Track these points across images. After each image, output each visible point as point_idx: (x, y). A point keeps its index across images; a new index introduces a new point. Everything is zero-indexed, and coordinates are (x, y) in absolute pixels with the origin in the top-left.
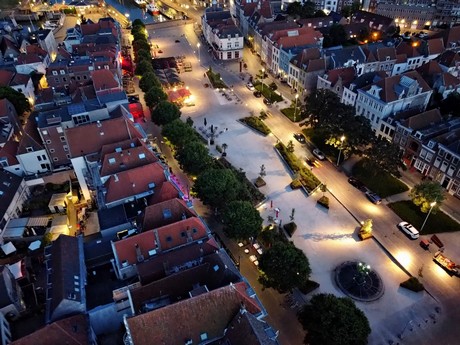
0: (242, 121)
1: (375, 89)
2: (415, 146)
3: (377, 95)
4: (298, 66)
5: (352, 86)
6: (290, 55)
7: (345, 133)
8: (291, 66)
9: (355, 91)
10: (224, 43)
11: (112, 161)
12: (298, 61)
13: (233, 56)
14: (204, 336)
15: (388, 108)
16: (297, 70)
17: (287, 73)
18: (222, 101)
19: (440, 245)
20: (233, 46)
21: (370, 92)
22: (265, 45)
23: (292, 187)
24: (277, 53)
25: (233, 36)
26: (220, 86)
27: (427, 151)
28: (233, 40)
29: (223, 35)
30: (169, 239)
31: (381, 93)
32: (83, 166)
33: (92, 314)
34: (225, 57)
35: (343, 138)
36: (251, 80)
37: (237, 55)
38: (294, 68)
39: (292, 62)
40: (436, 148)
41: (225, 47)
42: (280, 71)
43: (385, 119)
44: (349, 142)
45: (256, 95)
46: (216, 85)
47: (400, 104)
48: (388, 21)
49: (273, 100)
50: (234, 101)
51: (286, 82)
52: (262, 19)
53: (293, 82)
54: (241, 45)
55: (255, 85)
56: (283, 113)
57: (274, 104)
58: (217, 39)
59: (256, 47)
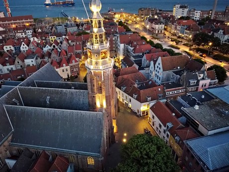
0: (169, 46)
1: (221, 31)
3: (222, 33)
4: (189, 30)
5: (212, 32)
6: (185, 27)
7: (211, 42)
8: (185, 31)
11: (135, 43)
12: (189, 28)
13: (160, 32)
14: (179, 68)
15: (226, 37)
16: (188, 32)
17: (183, 34)
20: (160, 28)
21: (219, 33)
22: (173, 26)
24: (179, 27)
25: (161, 24)
26: (157, 39)
28: (160, 26)
29: (156, 24)
32: (123, 47)
33: (140, 71)
34: (157, 32)
35: (210, 44)
36: (169, 37)
37: (161, 31)
38: (187, 31)
39: (186, 29)
41: (157, 28)
42: (180, 34)
43: (225, 41)
44: (212, 45)
45: (172, 41)
49: (179, 41)
50: (164, 42)
51: (183, 38)
52: (171, 19)
53: (186, 37)
54: (163, 28)
55: (171, 38)
56: (184, 45)
57: (180, 43)
58: (154, 26)
59: (169, 29)
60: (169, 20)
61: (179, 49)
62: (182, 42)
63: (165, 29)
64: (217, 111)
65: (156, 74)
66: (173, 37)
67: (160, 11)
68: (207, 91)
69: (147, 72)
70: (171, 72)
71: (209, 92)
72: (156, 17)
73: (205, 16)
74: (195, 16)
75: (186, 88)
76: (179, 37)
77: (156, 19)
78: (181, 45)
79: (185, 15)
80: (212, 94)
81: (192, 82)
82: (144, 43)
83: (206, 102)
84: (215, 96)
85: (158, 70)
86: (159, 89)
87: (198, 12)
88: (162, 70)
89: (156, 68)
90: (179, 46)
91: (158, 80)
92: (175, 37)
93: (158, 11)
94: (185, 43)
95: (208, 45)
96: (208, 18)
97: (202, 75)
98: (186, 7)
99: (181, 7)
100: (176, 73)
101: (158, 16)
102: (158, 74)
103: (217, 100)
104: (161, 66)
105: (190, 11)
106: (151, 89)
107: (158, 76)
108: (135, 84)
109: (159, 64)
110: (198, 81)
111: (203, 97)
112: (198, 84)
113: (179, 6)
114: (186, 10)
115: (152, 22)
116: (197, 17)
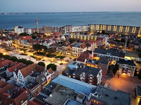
0: (20, 55)
1: (46, 42)
2: (55, 49)
5: (41, 43)
6: (26, 41)
7: (43, 48)
8: (27, 43)
9: (42, 43)
10: (7, 42)
12: (28, 41)
13: (10, 45)
15: (49, 44)
16: (29, 43)
17: (26, 45)
18: (13, 53)
19: (63, 59)
20: (10, 43)
22: (18, 41)
23: (37, 60)
24: (22, 41)
26: (11, 51)
27: (57, 49)
28: (10, 41)
29: (6, 40)
30: (18, 67)
31: (47, 42)
33: (7, 82)
34: (8, 46)
35: (43, 50)
36: (18, 48)
37: (11, 45)
39: (27, 42)
40: (58, 48)
41: (8, 43)
42: (24, 45)
43: (49, 46)
44: (44, 50)
45: (21, 50)
46: (9, 51)
47: (51, 44)
48: (44, 34)
49: (25, 50)
50: (16, 52)
51: (27, 47)
52: (16, 36)
53: (29, 46)
54: (12, 42)
55: (20, 49)
56: (29, 51)
57: (26, 51)
58: (5, 42)
59: (16, 42)
60: (14, 37)
61: (27, 55)
62: (27, 50)
63: (13, 43)
64: (60, 92)
65: (20, 80)
66: (21, 48)
67: (6, 30)
68: (52, 82)
69: (13, 80)
70: (29, 76)
71: (53, 82)
72: (4, 35)
73: (34, 31)
74: (29, 32)
75: (41, 84)
76: (25, 47)
77: (5, 37)
78: (27, 52)
79: (23, 32)
80: (55, 83)
81: (43, 79)
82: (3, 59)
83: (54, 90)
84: (56, 83)
85: (20, 77)
86: (26, 92)
87: (30, 29)
88: (23, 77)
89: (19, 77)
90: (26, 53)
91: (22, 83)
92: (22, 48)
93: (4, 31)
94: (29, 50)
95: (42, 50)
96: (36, 33)
97: (46, 73)
98: (22, 28)
99: (19, 28)
100: (32, 76)
101: (5, 34)
102: (21, 80)
103: (58, 86)
104: (21, 75)
105: (25, 29)
106: (21, 94)
107: (21, 81)
108: (8, 96)
109: (20, 74)
110: (46, 77)
111: (51, 86)
112: (46, 79)
113: (17, 27)
114: (23, 29)
115: (2, 40)
116: (30, 32)
